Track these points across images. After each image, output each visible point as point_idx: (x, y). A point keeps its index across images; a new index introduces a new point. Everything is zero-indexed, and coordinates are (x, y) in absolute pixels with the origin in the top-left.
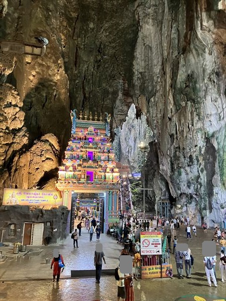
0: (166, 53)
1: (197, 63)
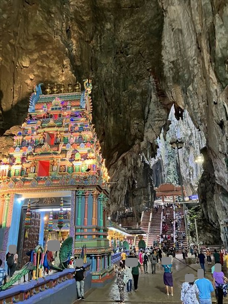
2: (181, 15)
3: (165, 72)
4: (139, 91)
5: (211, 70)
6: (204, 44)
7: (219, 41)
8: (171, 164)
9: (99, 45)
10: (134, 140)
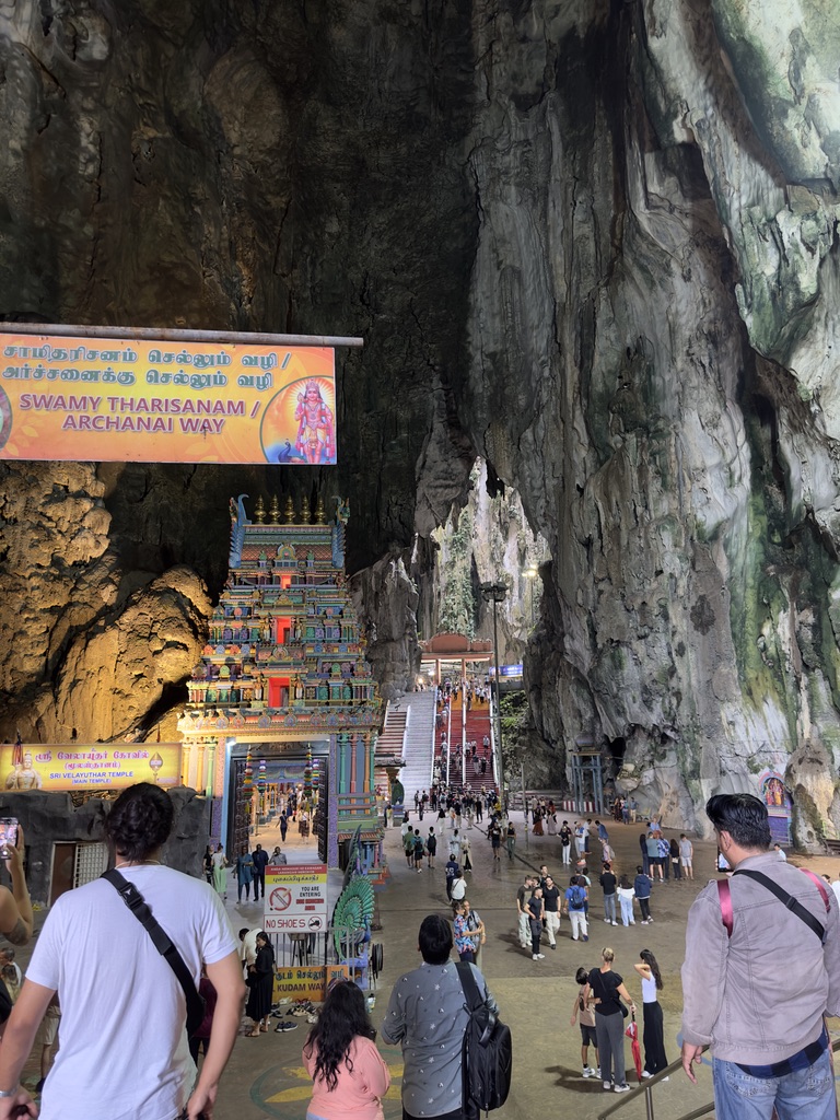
0: (561, 287)
1: (652, 308)
2: (522, 232)
3: (472, 381)
4: (404, 415)
5: (578, 413)
6: (569, 339)
7: (601, 355)
8: (459, 564)
9: (309, 285)
10: (389, 540)
